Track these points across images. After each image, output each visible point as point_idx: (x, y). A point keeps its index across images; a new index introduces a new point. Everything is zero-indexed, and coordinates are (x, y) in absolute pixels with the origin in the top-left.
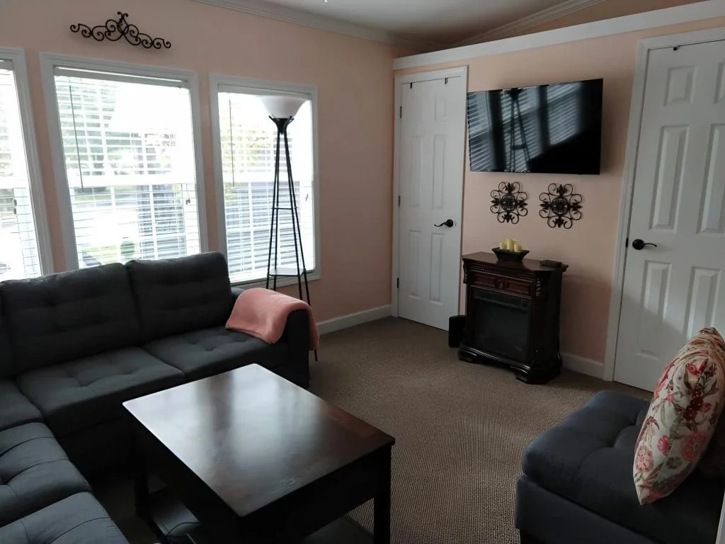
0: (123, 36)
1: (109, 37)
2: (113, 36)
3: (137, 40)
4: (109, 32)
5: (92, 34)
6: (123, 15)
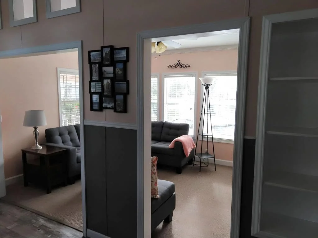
0: (178, 66)
1: (175, 67)
3: (181, 66)
5: (172, 67)
6: (179, 61)
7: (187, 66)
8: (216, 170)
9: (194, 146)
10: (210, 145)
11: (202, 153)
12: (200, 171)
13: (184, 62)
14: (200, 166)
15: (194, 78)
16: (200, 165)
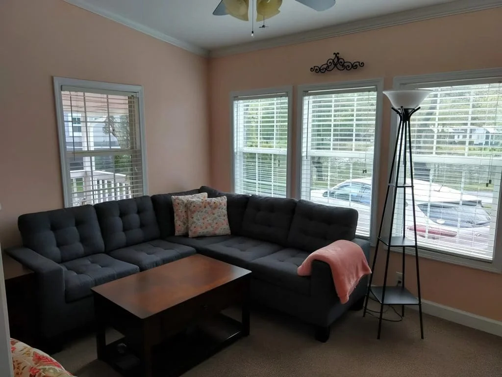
0: (335, 67)
1: (328, 69)
2: (331, 68)
3: (343, 67)
4: (328, 66)
5: (320, 70)
6: (336, 54)
7: (356, 65)
8: (422, 337)
9: (364, 268)
10: (410, 264)
11: (387, 285)
12: (379, 338)
13: (349, 57)
14: (381, 318)
15: (374, 95)
16: (381, 313)
